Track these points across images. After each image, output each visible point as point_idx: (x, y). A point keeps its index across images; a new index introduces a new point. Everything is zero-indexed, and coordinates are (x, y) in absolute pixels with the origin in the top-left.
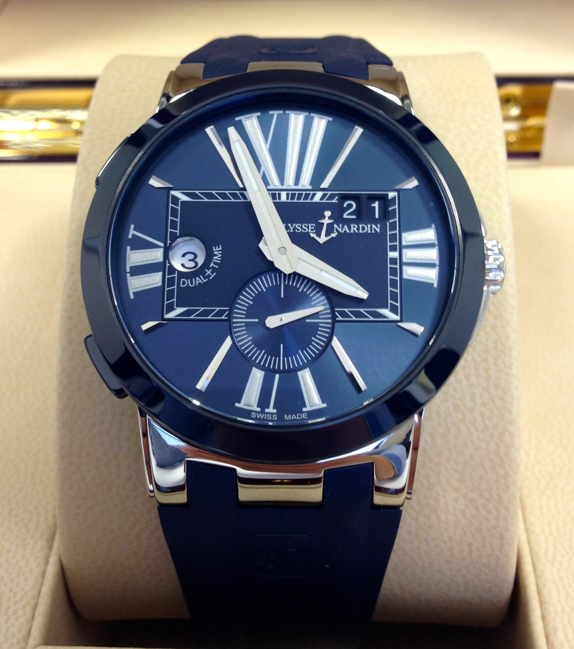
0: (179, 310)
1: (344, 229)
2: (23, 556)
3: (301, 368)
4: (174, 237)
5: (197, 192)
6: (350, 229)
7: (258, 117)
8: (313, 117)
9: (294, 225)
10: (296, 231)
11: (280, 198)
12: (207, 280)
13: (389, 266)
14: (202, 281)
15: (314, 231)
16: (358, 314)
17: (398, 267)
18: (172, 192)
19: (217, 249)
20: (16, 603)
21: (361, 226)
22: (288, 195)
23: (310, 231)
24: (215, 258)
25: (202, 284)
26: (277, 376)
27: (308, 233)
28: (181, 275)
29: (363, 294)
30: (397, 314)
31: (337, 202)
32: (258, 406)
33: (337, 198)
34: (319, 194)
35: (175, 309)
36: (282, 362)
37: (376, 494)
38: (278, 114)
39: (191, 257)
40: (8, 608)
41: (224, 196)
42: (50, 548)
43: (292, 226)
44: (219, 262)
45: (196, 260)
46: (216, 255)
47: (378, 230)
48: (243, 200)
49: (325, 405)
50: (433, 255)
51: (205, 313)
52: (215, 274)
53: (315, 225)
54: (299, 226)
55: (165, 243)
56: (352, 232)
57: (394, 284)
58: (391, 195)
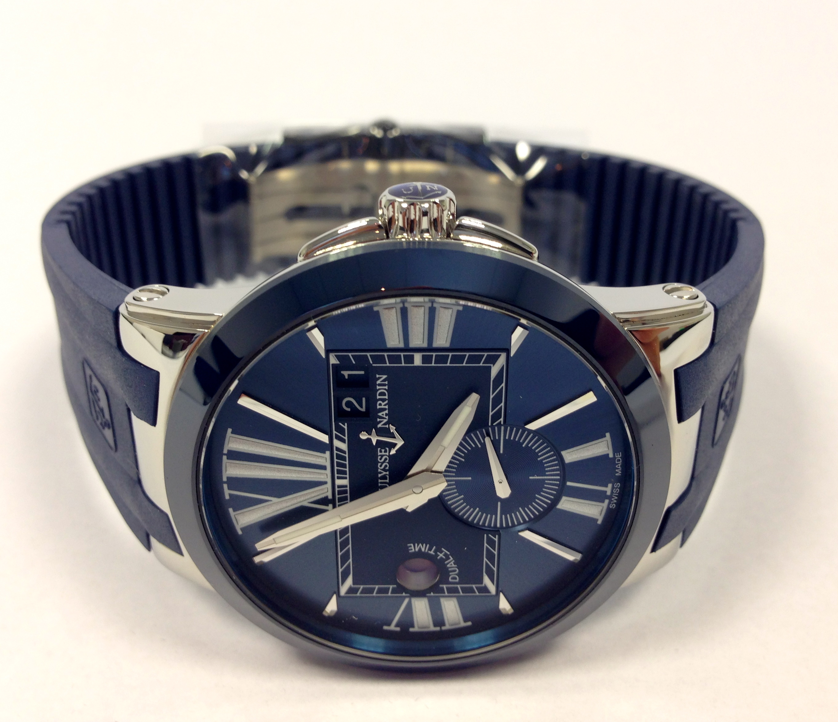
1: (384, 416)
3: (561, 461)
4: (400, 590)
5: (340, 570)
6: (384, 410)
7: (235, 511)
8: (228, 450)
9: (379, 470)
10: (387, 468)
11: (346, 486)
12: (450, 557)
13: (433, 365)
14: (451, 561)
15: (387, 449)
16: (497, 401)
17: (434, 353)
18: (343, 593)
19: (413, 548)
21: (378, 397)
22: (338, 478)
23: (387, 454)
24: (423, 550)
25: (455, 561)
26: (569, 484)
27: (390, 456)
29: (474, 399)
30: (498, 356)
31: (346, 424)
32: (603, 502)
33: (340, 423)
34: (337, 443)
35: (485, 585)
36: (552, 478)
38: (229, 489)
41: (345, 543)
43: (381, 473)
44: (428, 545)
46: (420, 549)
47: (384, 377)
49: (608, 435)
51: (491, 557)
52: (443, 549)
53: (379, 449)
54: (381, 466)
55: (405, 597)
56: (387, 407)
57: (457, 360)
58: (332, 361)
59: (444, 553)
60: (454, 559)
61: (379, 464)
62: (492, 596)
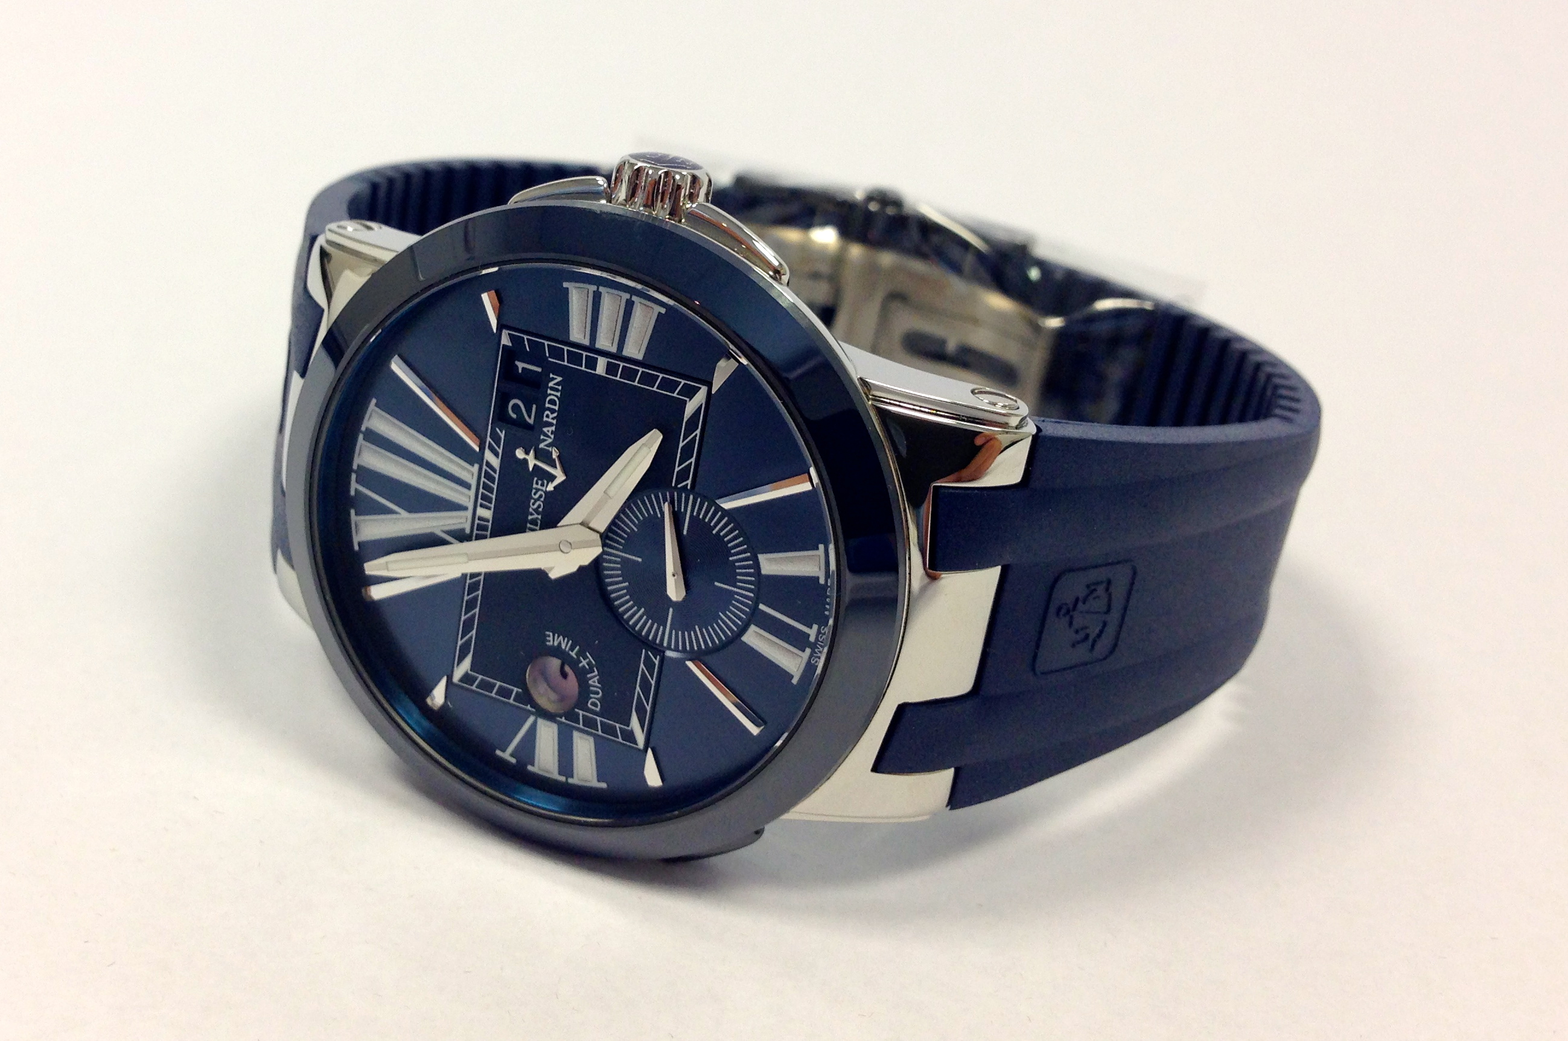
0: (635, 724)
1: (549, 434)
3: (757, 569)
4: (524, 698)
5: (460, 643)
6: (551, 424)
7: (357, 514)
8: (367, 428)
9: (531, 510)
10: (540, 509)
11: (488, 521)
12: (595, 669)
13: (618, 379)
14: (595, 676)
15: (545, 482)
16: (687, 452)
17: (620, 365)
18: (455, 680)
19: (551, 639)
21: (547, 405)
22: (482, 506)
23: (544, 489)
24: (563, 647)
25: (600, 677)
26: (762, 607)
27: (546, 493)
28: (581, 704)
30: (698, 389)
31: (504, 432)
32: (803, 651)
33: (498, 428)
34: (488, 456)
35: (632, 728)
36: (742, 594)
38: (356, 482)
41: (471, 605)
43: (532, 514)
44: (570, 642)
46: (560, 643)
47: (559, 379)
49: (821, 549)
50: (612, 300)
51: (645, 687)
52: (588, 655)
53: (535, 479)
54: (533, 504)
55: (531, 713)
56: (554, 422)
57: (648, 379)
58: (505, 340)
59: (588, 660)
60: (598, 675)
61: (532, 501)
62: (639, 750)
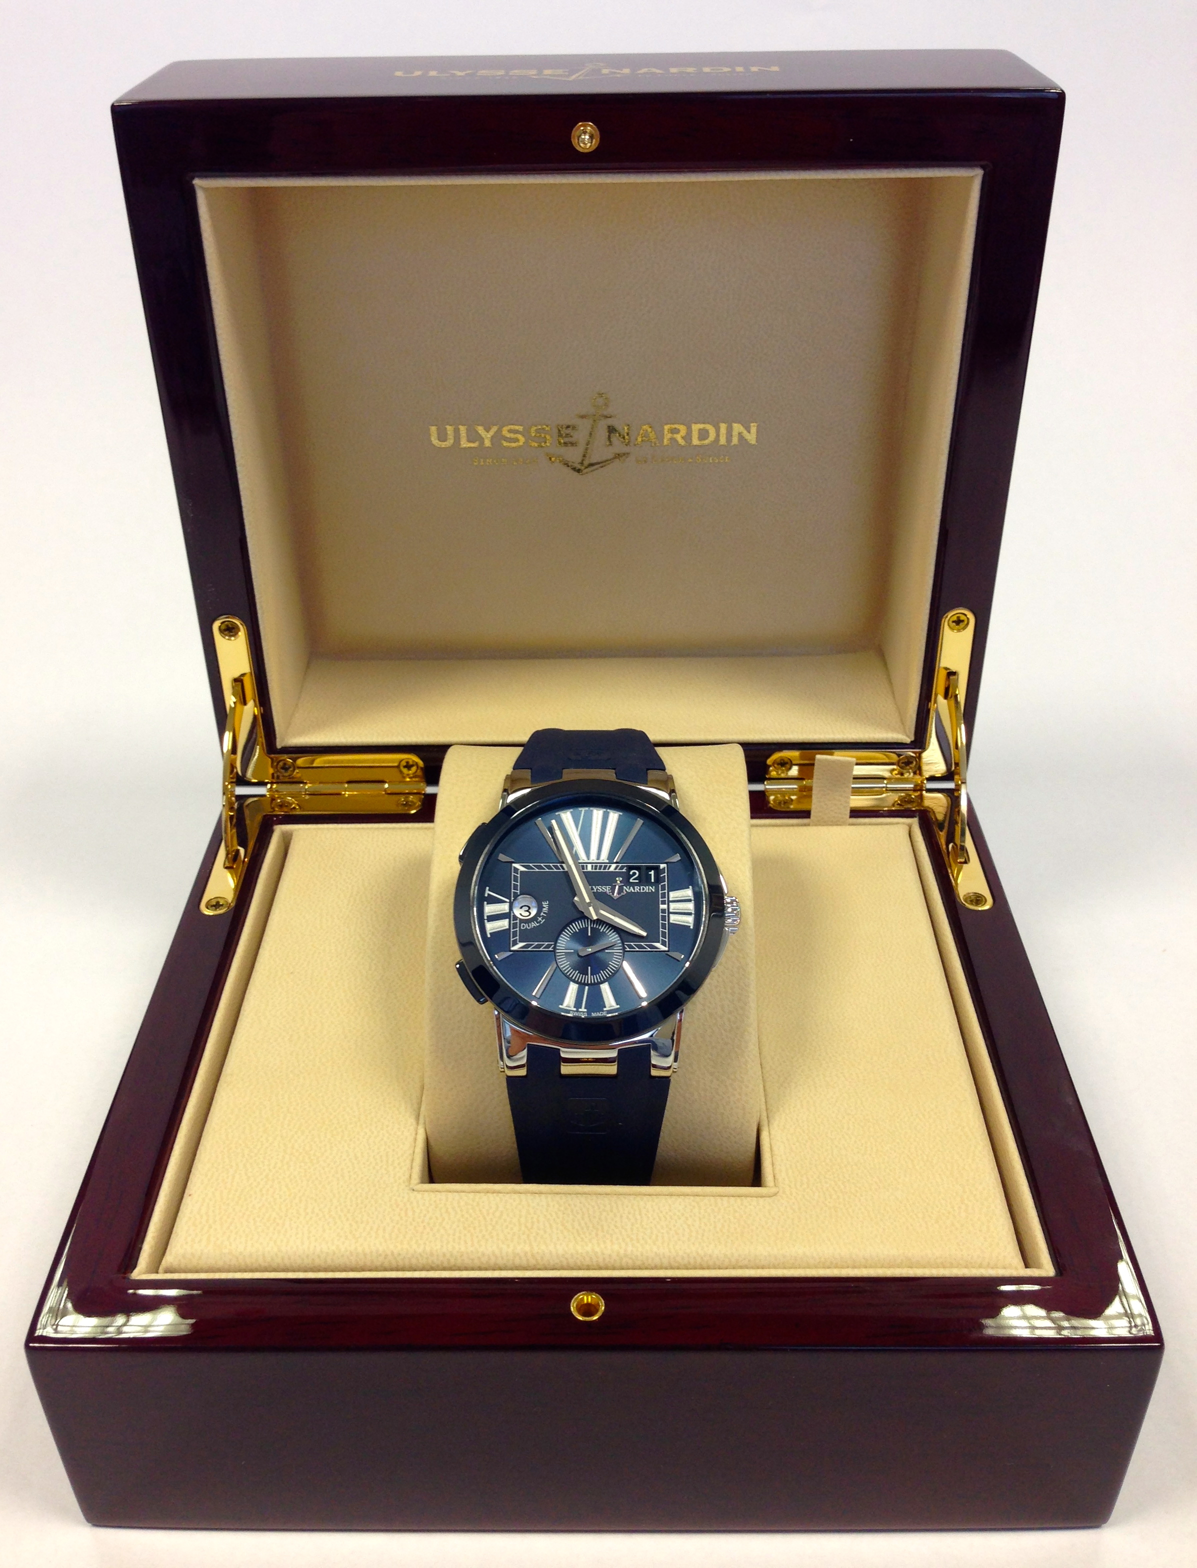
0: (521, 944)
1: (630, 890)
2: (399, 1129)
3: (602, 982)
4: (516, 896)
5: (531, 864)
6: (634, 890)
7: (571, 812)
8: (609, 812)
9: (597, 887)
10: (598, 891)
11: (587, 869)
12: (538, 924)
13: (661, 914)
14: (536, 925)
15: (610, 891)
16: (640, 946)
17: (666, 915)
18: (514, 865)
19: (546, 904)
20: (398, 1158)
21: (642, 887)
22: (592, 866)
24: (544, 909)
25: (536, 927)
26: (587, 988)
27: (606, 892)
28: (522, 921)
29: (644, 934)
30: (666, 946)
31: (624, 871)
32: (574, 1007)
33: (625, 868)
34: (614, 866)
35: (519, 944)
36: (590, 978)
37: (653, 1069)
38: (585, 810)
39: (527, 908)
40: (393, 1161)
42: (418, 1123)
43: (595, 887)
44: (547, 912)
45: (530, 911)
46: (544, 907)
47: (653, 890)
48: (562, 870)
49: (618, 1006)
50: (691, 906)
51: (539, 946)
52: (544, 920)
53: (610, 887)
54: (599, 888)
55: (510, 899)
56: (636, 891)
57: (664, 926)
58: (662, 866)
59: (542, 921)
61: (601, 887)
62: (510, 948)
